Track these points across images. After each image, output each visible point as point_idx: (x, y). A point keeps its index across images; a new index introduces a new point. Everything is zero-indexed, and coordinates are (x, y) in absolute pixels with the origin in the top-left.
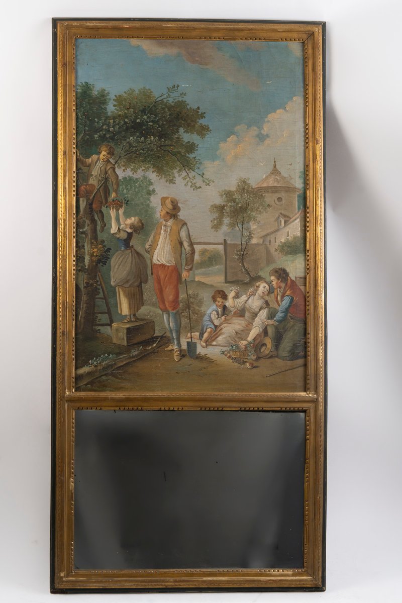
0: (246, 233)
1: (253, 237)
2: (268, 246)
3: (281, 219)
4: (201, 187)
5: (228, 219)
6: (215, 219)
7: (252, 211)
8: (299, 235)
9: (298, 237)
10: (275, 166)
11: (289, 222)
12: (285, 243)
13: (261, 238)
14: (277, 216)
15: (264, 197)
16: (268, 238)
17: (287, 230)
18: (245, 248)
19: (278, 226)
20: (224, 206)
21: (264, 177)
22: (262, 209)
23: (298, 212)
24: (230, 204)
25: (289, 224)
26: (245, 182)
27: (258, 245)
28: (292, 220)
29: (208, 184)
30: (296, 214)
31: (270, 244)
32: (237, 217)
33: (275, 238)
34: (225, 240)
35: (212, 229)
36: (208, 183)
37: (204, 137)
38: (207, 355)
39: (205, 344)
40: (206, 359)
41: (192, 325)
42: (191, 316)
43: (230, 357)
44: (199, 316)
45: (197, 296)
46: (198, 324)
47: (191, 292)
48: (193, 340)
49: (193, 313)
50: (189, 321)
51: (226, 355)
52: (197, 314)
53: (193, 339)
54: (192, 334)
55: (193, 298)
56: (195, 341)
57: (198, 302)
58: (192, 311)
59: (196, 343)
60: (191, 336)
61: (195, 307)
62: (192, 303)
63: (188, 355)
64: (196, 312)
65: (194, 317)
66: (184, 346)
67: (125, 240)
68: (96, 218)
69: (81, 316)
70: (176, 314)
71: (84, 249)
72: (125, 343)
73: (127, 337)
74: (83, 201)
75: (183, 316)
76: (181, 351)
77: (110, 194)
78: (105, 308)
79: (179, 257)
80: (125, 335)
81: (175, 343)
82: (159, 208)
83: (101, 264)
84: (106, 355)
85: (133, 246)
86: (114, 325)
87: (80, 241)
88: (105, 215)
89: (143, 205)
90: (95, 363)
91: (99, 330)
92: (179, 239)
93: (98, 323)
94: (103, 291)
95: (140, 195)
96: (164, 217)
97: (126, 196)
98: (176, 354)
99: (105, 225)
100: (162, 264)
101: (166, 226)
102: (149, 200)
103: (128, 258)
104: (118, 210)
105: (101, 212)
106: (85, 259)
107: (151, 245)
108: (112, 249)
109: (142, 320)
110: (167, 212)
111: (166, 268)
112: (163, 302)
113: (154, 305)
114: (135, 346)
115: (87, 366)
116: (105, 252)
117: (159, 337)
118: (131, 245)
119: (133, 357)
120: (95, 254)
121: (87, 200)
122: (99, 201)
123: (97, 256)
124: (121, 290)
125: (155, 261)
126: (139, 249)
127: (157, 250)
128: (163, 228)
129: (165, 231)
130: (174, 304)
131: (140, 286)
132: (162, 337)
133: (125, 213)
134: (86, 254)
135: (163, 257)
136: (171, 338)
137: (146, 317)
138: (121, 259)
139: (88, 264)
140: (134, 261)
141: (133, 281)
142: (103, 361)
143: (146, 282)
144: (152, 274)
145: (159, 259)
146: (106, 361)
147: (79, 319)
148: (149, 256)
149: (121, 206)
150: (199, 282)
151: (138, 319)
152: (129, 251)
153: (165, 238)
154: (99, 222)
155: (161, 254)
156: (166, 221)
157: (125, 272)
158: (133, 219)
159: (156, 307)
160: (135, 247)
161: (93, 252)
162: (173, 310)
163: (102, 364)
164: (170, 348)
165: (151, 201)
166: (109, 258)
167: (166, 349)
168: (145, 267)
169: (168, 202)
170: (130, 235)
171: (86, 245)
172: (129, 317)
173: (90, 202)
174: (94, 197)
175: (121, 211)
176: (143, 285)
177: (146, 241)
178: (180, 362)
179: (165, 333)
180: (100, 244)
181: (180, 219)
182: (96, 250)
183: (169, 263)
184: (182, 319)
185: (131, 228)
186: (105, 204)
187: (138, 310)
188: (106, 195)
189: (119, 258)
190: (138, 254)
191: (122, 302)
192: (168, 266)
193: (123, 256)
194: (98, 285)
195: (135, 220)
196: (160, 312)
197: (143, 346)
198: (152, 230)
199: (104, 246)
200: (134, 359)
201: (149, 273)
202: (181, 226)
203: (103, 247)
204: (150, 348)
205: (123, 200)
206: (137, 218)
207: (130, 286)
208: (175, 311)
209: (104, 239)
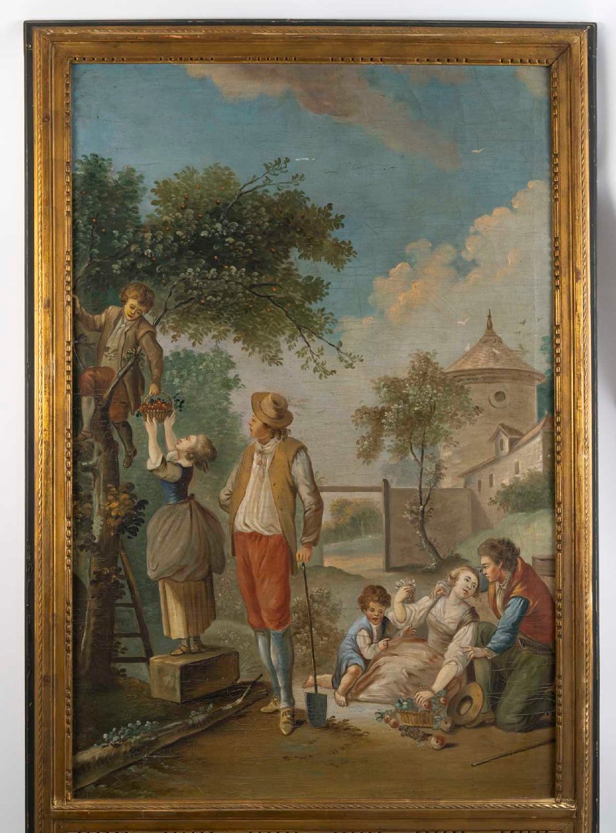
0: (429, 467)
1: (444, 475)
2: (477, 493)
3: (504, 437)
4: (335, 372)
5: (393, 437)
6: (364, 438)
7: (441, 420)
8: (540, 470)
9: (537, 474)
10: (490, 327)
11: (520, 443)
12: (511, 487)
13: (462, 476)
14: (494, 431)
15: (468, 391)
16: (476, 478)
17: (516, 460)
18: (428, 499)
19: (497, 452)
20: (383, 410)
21: (468, 348)
22: (461, 416)
23: (539, 422)
24: (396, 405)
25: (519, 447)
26: (427, 361)
27: (452, 491)
28: (525, 438)
29: (350, 366)
30: (534, 427)
31: (479, 490)
32: (411, 434)
33: (491, 477)
34: (385, 481)
35: (358, 458)
36: (350, 362)
37: (343, 267)
38: (348, 720)
39: (343, 699)
40: (346, 729)
41: (316, 658)
42: (315, 640)
43: (395, 725)
44: (332, 639)
45: (328, 598)
46: (330, 657)
47: (315, 591)
48: (320, 691)
49: (319, 634)
50: (310, 650)
51: (387, 721)
52: (327, 635)
53: (318, 688)
54: (318, 677)
55: (319, 603)
56: (323, 693)
57: (329, 610)
58: (317, 630)
59: (326, 696)
60: (316, 681)
61: (322, 622)
62: (317, 613)
63: (308, 720)
64: (326, 633)
65: (321, 643)
66: (301, 703)
67: (177, 483)
68: (116, 437)
69: (86, 642)
70: (283, 635)
71: (92, 503)
72: (177, 697)
73: (182, 685)
74: (89, 403)
75: (299, 641)
76: (293, 713)
77: (146, 388)
78: (134, 625)
79: (290, 518)
80: (178, 681)
81: (282, 697)
82: (249, 415)
83: (127, 534)
84: (138, 723)
85: (193, 495)
86: (155, 660)
87: (83, 486)
88: (134, 430)
89: (214, 410)
90: (115, 738)
91: (124, 670)
92: (290, 480)
93: (121, 655)
94: (131, 588)
95: (207, 390)
96: (259, 433)
97: (179, 391)
98: (284, 719)
99: (135, 453)
100: (254, 532)
101: (261, 453)
102: (227, 399)
103: (182, 520)
104: (161, 421)
105: (126, 425)
106: (92, 523)
107: (231, 494)
108: (150, 503)
109: (213, 649)
110: (266, 425)
111: (264, 539)
112: (257, 611)
113: (236, 617)
114: (198, 703)
115: (99, 744)
116: (135, 508)
117: (248, 683)
118: (189, 493)
119: (194, 726)
120: (113, 514)
121: (98, 400)
122: (124, 403)
123: (117, 517)
124: (168, 588)
125: (239, 525)
126: (206, 501)
127: (244, 503)
128: (255, 457)
129: (260, 463)
130: (278, 615)
131: (208, 579)
132: (254, 684)
133: (175, 427)
134: (95, 515)
135: (257, 518)
136: (274, 686)
137: (221, 644)
138: (170, 521)
139: (99, 533)
140: (195, 526)
141: (192, 569)
142: (131, 735)
143: (221, 569)
144: (234, 554)
145: (247, 522)
146: (136, 735)
147: (82, 647)
148: (227, 516)
149: (169, 413)
150: (332, 570)
151: (204, 647)
152: (186, 506)
153: (262, 479)
154: (122, 447)
155: (253, 512)
156: (263, 442)
157: (177, 550)
158: (193, 439)
159: (243, 623)
160: (198, 498)
161: (111, 509)
162: (278, 627)
163: (129, 740)
164: (271, 707)
165: (231, 401)
166: (143, 522)
167: (262, 710)
168: (220, 539)
169: (267, 403)
170: (187, 473)
171: (95, 493)
172: (185, 643)
173: (104, 405)
174: (112, 393)
175: (168, 423)
176: (214, 575)
177: (220, 484)
178: (292, 736)
179: (261, 675)
180: (124, 492)
181: (292, 438)
182: (115, 504)
183: (270, 531)
184: (297, 646)
185: (189, 458)
186: (134, 410)
187: (203, 630)
188: (137, 391)
189: (165, 521)
190: (204, 512)
191: (170, 612)
192: (268, 537)
193: (174, 516)
194: (122, 577)
195: (197, 441)
196: (250, 632)
197: (215, 703)
198: (234, 461)
199: (133, 496)
200: (195, 731)
201: (228, 550)
202: (293, 453)
203: (130, 499)
204: (229, 706)
205: (173, 400)
206: (201, 437)
207: (187, 580)
208: (280, 631)
209: (134, 481)
